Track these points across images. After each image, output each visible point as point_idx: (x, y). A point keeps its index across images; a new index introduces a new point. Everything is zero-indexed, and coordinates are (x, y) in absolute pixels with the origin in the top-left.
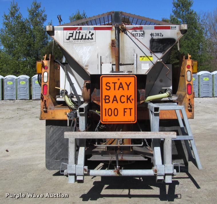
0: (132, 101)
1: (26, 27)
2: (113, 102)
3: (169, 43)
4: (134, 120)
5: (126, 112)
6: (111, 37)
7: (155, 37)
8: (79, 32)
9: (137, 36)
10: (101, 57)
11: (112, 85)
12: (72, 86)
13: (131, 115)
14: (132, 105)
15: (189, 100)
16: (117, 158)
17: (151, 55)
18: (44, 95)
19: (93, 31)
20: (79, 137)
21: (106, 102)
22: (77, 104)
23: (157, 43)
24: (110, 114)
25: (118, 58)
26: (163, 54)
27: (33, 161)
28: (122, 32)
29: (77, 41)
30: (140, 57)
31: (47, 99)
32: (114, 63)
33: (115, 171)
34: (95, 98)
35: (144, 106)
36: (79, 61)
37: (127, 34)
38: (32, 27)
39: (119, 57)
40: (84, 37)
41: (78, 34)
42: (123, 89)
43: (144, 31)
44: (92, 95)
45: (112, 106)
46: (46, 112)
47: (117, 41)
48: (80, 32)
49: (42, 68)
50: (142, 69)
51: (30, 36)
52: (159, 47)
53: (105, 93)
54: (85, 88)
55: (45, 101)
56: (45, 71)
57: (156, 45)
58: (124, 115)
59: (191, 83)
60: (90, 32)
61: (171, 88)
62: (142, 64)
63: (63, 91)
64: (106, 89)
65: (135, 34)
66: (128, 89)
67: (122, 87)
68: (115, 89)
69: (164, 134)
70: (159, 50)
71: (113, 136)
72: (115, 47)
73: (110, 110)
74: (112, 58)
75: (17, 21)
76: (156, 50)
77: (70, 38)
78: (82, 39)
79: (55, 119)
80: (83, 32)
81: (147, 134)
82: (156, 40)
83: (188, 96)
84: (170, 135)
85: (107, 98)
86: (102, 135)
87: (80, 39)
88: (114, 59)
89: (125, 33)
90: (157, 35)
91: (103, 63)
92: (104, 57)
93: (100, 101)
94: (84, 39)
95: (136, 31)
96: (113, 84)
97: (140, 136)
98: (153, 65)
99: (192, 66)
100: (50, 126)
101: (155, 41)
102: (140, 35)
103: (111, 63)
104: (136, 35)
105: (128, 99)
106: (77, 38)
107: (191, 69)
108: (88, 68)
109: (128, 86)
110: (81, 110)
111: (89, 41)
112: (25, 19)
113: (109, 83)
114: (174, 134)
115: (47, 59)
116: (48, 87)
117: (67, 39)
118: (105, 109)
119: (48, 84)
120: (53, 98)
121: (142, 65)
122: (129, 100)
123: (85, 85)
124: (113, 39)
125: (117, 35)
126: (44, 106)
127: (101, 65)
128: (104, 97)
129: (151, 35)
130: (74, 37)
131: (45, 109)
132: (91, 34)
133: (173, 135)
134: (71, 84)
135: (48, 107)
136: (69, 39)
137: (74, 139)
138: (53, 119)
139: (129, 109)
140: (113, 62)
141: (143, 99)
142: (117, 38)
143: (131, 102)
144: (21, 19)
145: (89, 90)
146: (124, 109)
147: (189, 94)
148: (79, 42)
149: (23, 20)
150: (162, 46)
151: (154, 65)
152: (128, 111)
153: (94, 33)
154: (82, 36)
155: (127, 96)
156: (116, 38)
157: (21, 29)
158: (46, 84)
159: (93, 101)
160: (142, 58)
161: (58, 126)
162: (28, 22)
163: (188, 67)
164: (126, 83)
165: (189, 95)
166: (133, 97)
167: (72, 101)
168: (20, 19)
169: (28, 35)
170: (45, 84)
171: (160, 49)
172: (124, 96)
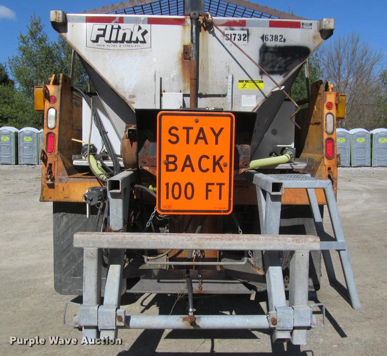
0: (223, 167)
1: (53, 55)
2: (183, 170)
3: (297, 56)
4: (227, 209)
5: (211, 191)
6: (183, 40)
7: (271, 44)
8: (117, 27)
9: (234, 40)
10: (161, 79)
11: (182, 134)
12: (104, 137)
13: (220, 198)
14: (224, 177)
15: (329, 169)
16: (190, 287)
17: (262, 78)
18: (48, 154)
19: (146, 27)
20: (105, 246)
21: (170, 168)
22: (112, 171)
23: (274, 55)
24: (176, 194)
25: (195, 82)
26: (284, 77)
27: (38, 272)
28: (205, 30)
29: (114, 46)
30: (240, 81)
31: (55, 162)
32: (188, 92)
33: (184, 319)
34: (146, 160)
35: (244, 179)
36: (116, 86)
37: (214, 35)
38: (63, 56)
39: (197, 80)
40: (127, 38)
41: (115, 31)
42: (206, 143)
43: (248, 30)
44: (139, 154)
45: (182, 177)
46: (51, 186)
47: (195, 46)
48: (119, 28)
49: (44, 101)
50: (243, 105)
51: (60, 69)
52: (277, 63)
53: (167, 149)
54: (127, 140)
55: (51, 165)
56: (51, 105)
57: (270, 59)
58: (207, 198)
59: (333, 137)
60: (140, 28)
61: (292, 145)
62: (243, 96)
63: (86, 147)
64: (170, 141)
65: (231, 35)
66: (217, 143)
67: (204, 138)
68: (188, 142)
69: (293, 240)
70: (276, 69)
71: (182, 245)
72: (190, 59)
73: (177, 187)
74: (184, 81)
75: (40, 46)
76: (271, 70)
77: (100, 38)
78: (124, 43)
79: (69, 200)
80: (126, 27)
81: (258, 240)
82: (272, 50)
83: (326, 162)
84: (307, 242)
85: (171, 161)
86: (158, 242)
87: (120, 42)
88: (188, 84)
89: (210, 33)
90: (274, 38)
91: (164, 91)
92: (167, 79)
93: (156, 166)
94: (127, 42)
95: (233, 30)
96: (186, 130)
97: (241, 245)
98: (264, 98)
99: (337, 105)
100: (61, 213)
101: (269, 50)
102: (240, 37)
103: (181, 92)
104: (233, 36)
105: (216, 163)
106: (113, 38)
107: (333, 111)
108: (134, 101)
109: (217, 136)
110: (115, 185)
111: (138, 46)
112: (53, 43)
113: (177, 129)
114: (315, 241)
115: (56, 83)
116: (57, 138)
117: (93, 41)
118: (167, 184)
119: (56, 132)
120: (66, 161)
121: (242, 99)
122: (217, 167)
123: (127, 133)
124: (187, 44)
125: (194, 35)
126: (47, 175)
127: (161, 95)
128: (164, 158)
129: (263, 38)
130: (107, 37)
131: (50, 180)
132: (141, 31)
133: (312, 242)
134: (103, 133)
135: (55, 178)
136: (97, 41)
137: (97, 248)
138: (66, 200)
139: (217, 184)
140: (185, 90)
141: (246, 165)
142: (194, 41)
143: (222, 171)
144: (47, 42)
145: (135, 144)
146: (208, 184)
147: (329, 157)
148: (118, 48)
149: (49, 44)
150: (284, 61)
151: (266, 98)
152: (215, 189)
153: (149, 31)
154: (125, 35)
155: (214, 157)
156: (192, 41)
157: (46, 58)
158: (52, 133)
159: (141, 167)
160: (242, 83)
161: (77, 214)
162: (57, 47)
163: (329, 106)
164: (212, 129)
165: (328, 159)
166: (226, 159)
167: (104, 167)
168: (45, 42)
169: (58, 67)
170: (51, 131)
171: (280, 67)
172: (208, 158)
